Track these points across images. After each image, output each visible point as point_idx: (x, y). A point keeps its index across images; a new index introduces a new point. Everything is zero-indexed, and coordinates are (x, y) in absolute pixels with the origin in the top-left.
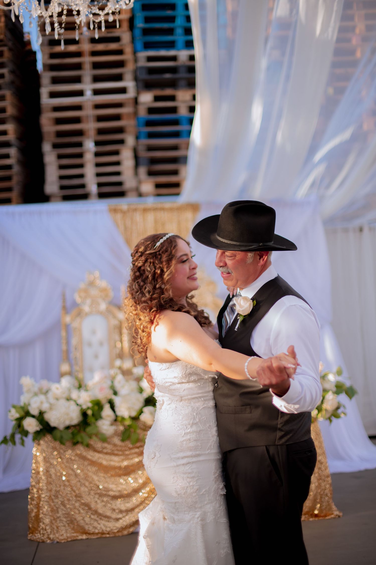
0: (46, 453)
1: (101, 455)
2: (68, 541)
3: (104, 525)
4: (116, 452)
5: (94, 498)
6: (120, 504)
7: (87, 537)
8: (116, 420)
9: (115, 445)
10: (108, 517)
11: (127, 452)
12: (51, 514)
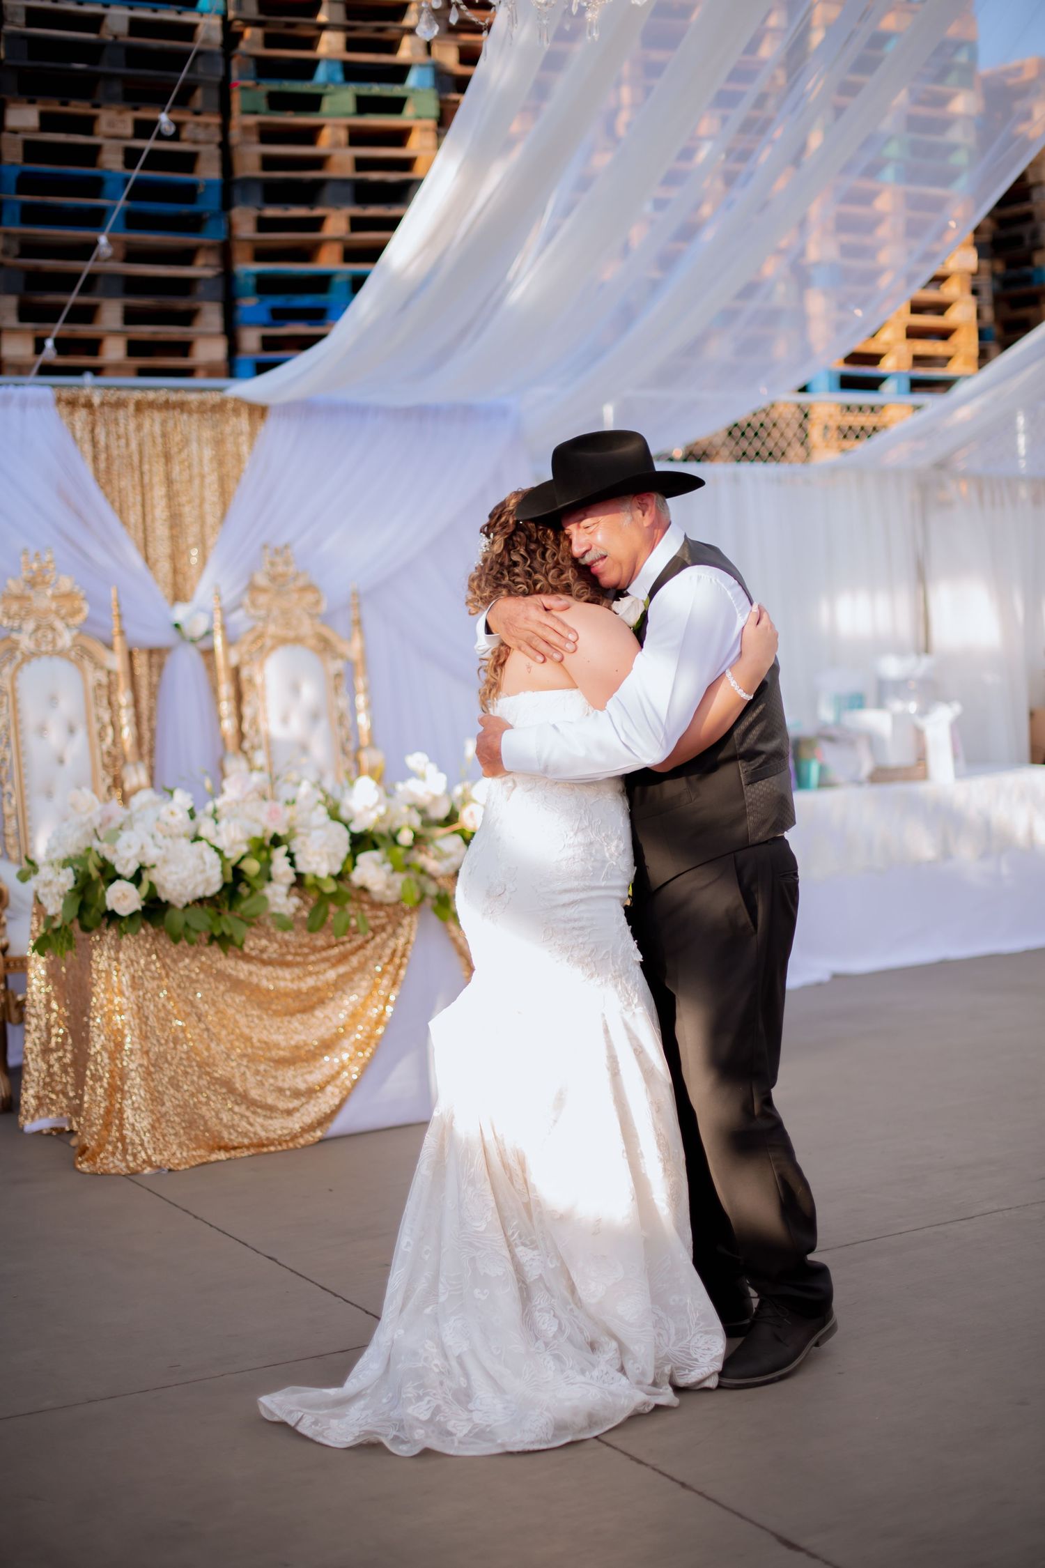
0: (135, 964)
1: (253, 968)
2: (192, 1167)
3: (262, 1126)
4: (290, 958)
5: (239, 1065)
6: (294, 1078)
7: (228, 1155)
8: (299, 881)
9: (287, 944)
10: (271, 1108)
11: (312, 958)
12: (151, 1107)
